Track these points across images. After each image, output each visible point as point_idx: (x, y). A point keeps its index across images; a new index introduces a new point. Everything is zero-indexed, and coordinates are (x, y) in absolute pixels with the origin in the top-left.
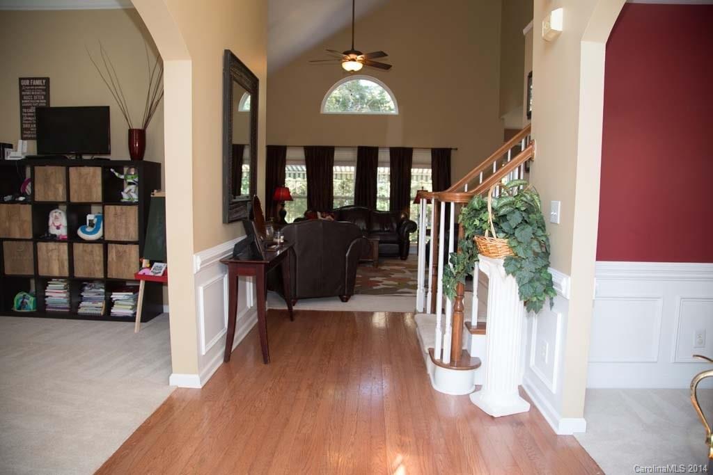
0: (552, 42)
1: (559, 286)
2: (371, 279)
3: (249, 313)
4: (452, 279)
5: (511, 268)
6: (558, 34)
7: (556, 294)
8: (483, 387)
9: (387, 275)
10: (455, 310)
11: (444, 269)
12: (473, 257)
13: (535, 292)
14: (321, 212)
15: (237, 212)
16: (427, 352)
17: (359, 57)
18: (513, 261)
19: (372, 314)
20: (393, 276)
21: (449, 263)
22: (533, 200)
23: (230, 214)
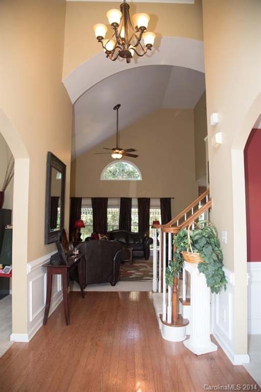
0: (217, 148)
1: (228, 278)
2: (129, 272)
3: (59, 295)
4: (170, 275)
5: (202, 269)
6: (220, 145)
7: (227, 283)
8: (191, 337)
9: (137, 269)
10: (173, 292)
11: (166, 270)
12: (181, 263)
13: (215, 282)
14: (101, 234)
15: (53, 238)
16: (159, 316)
17: (120, 152)
18: (203, 265)
19: (129, 293)
20: (140, 270)
21: (169, 266)
22: (212, 231)
23: (49, 239)
